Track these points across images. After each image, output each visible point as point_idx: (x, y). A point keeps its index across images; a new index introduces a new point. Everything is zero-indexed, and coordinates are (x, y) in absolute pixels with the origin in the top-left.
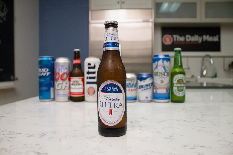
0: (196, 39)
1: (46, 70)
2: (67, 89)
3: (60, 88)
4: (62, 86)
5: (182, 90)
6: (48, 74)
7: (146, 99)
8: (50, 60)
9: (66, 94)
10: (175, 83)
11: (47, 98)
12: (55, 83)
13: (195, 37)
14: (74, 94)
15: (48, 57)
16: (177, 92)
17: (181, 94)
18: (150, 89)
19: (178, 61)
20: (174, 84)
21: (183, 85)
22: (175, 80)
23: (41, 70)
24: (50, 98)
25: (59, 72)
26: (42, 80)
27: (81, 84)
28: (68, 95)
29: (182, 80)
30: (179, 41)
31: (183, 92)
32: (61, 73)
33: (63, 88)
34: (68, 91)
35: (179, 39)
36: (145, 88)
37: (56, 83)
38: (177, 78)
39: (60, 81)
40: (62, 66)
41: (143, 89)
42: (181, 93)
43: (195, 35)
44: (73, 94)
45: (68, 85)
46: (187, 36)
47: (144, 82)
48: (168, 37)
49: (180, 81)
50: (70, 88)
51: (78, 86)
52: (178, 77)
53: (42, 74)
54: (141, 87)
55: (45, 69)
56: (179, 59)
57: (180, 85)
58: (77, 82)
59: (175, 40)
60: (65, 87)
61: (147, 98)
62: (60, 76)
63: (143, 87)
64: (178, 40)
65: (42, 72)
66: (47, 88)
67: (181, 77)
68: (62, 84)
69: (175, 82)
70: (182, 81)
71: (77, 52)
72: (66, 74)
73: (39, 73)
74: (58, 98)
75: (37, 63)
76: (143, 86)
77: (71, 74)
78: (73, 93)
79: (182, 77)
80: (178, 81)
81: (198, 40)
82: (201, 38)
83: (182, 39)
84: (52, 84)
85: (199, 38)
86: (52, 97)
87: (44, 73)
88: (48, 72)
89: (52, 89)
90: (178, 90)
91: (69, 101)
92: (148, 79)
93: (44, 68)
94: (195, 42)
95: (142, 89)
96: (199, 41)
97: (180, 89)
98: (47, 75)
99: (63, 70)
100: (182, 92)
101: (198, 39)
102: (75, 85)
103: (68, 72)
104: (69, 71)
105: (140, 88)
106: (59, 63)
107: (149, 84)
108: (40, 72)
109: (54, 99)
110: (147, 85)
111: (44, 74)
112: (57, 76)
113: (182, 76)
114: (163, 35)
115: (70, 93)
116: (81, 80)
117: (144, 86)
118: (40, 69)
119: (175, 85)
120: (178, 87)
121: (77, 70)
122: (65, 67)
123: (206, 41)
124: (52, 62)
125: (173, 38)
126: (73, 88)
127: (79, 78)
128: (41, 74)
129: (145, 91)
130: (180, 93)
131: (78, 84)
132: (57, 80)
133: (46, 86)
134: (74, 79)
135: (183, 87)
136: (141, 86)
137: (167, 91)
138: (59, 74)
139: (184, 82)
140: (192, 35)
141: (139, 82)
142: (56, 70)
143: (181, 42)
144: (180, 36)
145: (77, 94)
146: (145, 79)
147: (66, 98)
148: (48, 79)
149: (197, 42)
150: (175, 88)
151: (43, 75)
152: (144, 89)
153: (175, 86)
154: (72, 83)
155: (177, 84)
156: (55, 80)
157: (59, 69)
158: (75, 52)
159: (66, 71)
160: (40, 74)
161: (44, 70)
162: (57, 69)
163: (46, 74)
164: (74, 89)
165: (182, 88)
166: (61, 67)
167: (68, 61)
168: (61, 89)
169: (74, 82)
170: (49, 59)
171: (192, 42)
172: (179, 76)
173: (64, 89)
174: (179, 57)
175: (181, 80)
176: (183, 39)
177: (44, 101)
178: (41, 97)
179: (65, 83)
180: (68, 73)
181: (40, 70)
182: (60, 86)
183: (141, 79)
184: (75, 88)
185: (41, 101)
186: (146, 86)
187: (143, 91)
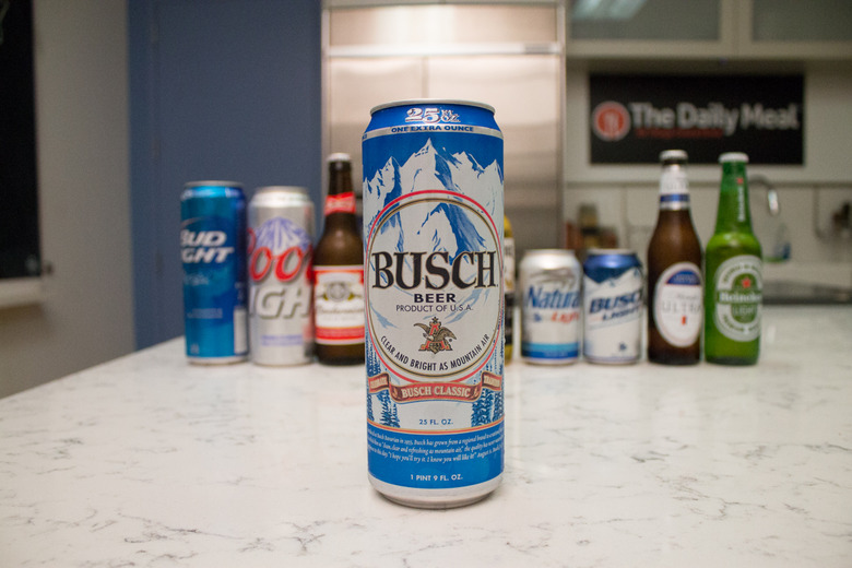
1: (215, 239)
2: (303, 316)
3: (273, 311)
4: (282, 304)
5: (752, 317)
6: (223, 254)
7: (620, 354)
8: (232, 199)
9: (299, 337)
10: (724, 291)
11: (218, 354)
12: (253, 290)
14: (333, 334)
15: (224, 187)
16: (732, 326)
17: (747, 332)
18: (635, 314)
19: (737, 204)
20: (718, 294)
21: (754, 298)
22: (726, 280)
23: (195, 239)
24: (232, 353)
25: (269, 246)
26: (201, 280)
27: (359, 296)
28: (307, 339)
29: (750, 276)
31: (755, 326)
32: (277, 252)
33: (287, 310)
34: (306, 321)
36: (617, 310)
37: (257, 292)
38: (732, 271)
39: (273, 285)
40: (283, 222)
41: (609, 313)
42: (746, 327)
44: (326, 334)
45: (305, 300)
47: (612, 285)
49: (744, 283)
50: (312, 311)
51: (346, 305)
52: (736, 265)
53: (200, 253)
54: (602, 304)
55: (210, 235)
56: (741, 198)
57: (742, 298)
58: (342, 285)
60: (296, 306)
61: (623, 347)
62: (276, 261)
63: (607, 307)
65: (197, 248)
67: (746, 267)
68: (283, 293)
69: (723, 284)
70: (750, 282)
71: (339, 166)
72: (300, 253)
74: (263, 352)
76: (608, 301)
77: (318, 256)
78: (328, 330)
79: (754, 268)
80: (738, 282)
84: (240, 297)
86: (239, 347)
87: (207, 249)
88: (225, 245)
89: (238, 315)
90: (738, 318)
91: (310, 363)
92: (629, 275)
93: (209, 230)
95: (603, 312)
97: (743, 311)
98: (221, 258)
99: (285, 238)
100: (752, 324)
102: (334, 297)
103: (305, 245)
104: (307, 241)
105: (596, 308)
106: (268, 210)
107: (633, 295)
108: (187, 247)
109: (246, 356)
110: (624, 299)
111: (209, 257)
112: (263, 263)
113: (750, 264)
115: (314, 330)
116: (357, 277)
117: (611, 303)
118: (192, 236)
119: (724, 297)
120: (735, 306)
121: (340, 240)
122: (293, 227)
124: (239, 205)
126: (325, 312)
127: (352, 271)
128: (194, 254)
129: (616, 320)
130: (742, 330)
131: (348, 295)
132: (261, 279)
133: (217, 302)
134: (329, 275)
135: (755, 304)
136: (601, 300)
138: (269, 254)
139: (760, 286)
141: (590, 284)
142: (256, 240)
145: (345, 334)
146: (616, 273)
147: (298, 352)
148: (225, 273)
150: (723, 311)
151: (202, 260)
152: (614, 315)
153: (725, 303)
154: (320, 289)
155: (731, 292)
156: (251, 280)
157: (271, 235)
158: (333, 165)
159: (296, 241)
160: (188, 255)
161: (205, 238)
162: (260, 233)
163: (216, 255)
164: (334, 316)
165: (750, 310)
166: (276, 227)
167: (303, 200)
168: (278, 315)
169: (332, 285)
170: (228, 193)
172: (742, 264)
173: (292, 316)
174: (741, 190)
175: (747, 280)
177: (207, 365)
178: (195, 348)
179: (293, 289)
180: (305, 251)
181: (188, 238)
182: (275, 302)
183: (602, 274)
184: (335, 311)
185: (192, 364)
186: (619, 302)
187: (608, 322)
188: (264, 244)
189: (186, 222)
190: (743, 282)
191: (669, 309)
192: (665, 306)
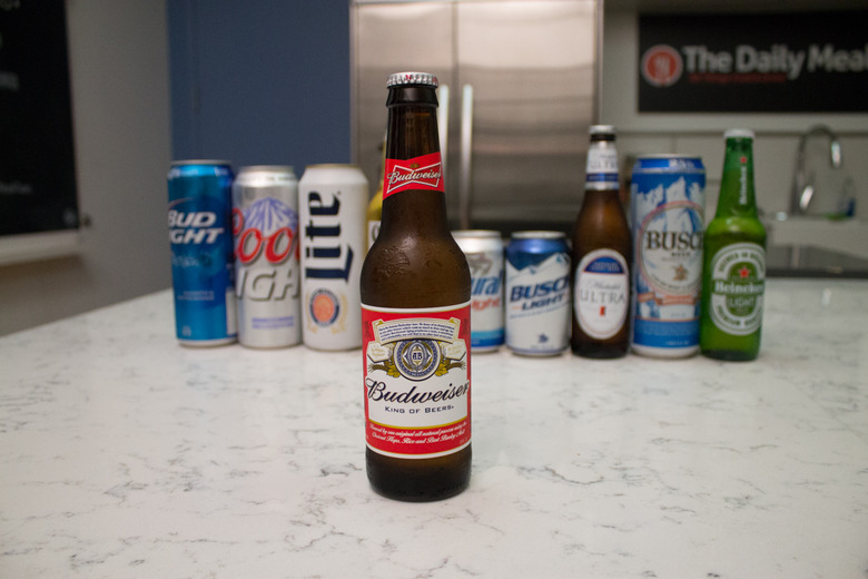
0: (779, 60)
1: (205, 219)
2: (292, 298)
4: (273, 286)
5: (749, 309)
6: (214, 234)
7: (541, 346)
8: (220, 178)
9: (291, 318)
10: (720, 280)
12: (241, 272)
13: (775, 52)
15: (212, 166)
16: (726, 318)
17: (742, 326)
18: (558, 303)
20: (714, 283)
21: (752, 289)
22: (722, 269)
23: (184, 220)
24: (225, 335)
25: (259, 228)
26: (190, 262)
29: (749, 265)
30: (708, 71)
31: (754, 319)
32: (267, 233)
33: (278, 292)
35: (708, 63)
36: (537, 299)
37: (246, 274)
38: (729, 259)
39: (262, 266)
40: (272, 202)
41: (529, 302)
42: (743, 320)
43: (775, 47)
45: (294, 281)
46: (742, 51)
47: (533, 272)
48: (663, 54)
49: (741, 273)
52: (733, 253)
53: (190, 234)
54: (522, 292)
55: (200, 216)
57: (739, 289)
59: (691, 65)
60: (287, 287)
61: (543, 339)
62: (267, 243)
63: (526, 296)
64: (702, 66)
65: (187, 229)
66: (211, 296)
67: (745, 255)
68: (273, 276)
69: (720, 273)
70: (749, 271)
72: (289, 234)
73: (173, 234)
75: (164, 191)
76: (528, 289)
79: (752, 256)
80: (735, 270)
81: (784, 66)
82: (801, 57)
83: (720, 62)
85: (791, 58)
86: (231, 330)
87: (197, 230)
88: (214, 226)
89: (229, 295)
90: (733, 311)
92: (552, 260)
93: (199, 210)
94: (771, 73)
95: (523, 301)
96: (789, 70)
97: (738, 303)
98: (211, 239)
99: (275, 218)
101: (787, 62)
103: (294, 225)
105: (516, 296)
106: (250, 192)
107: (556, 283)
108: (176, 227)
110: (544, 288)
111: (199, 238)
112: (252, 245)
113: (749, 252)
114: (643, 48)
117: (531, 292)
118: (181, 216)
119: (720, 287)
122: (283, 208)
123: (821, 70)
124: (225, 183)
125: (684, 58)
128: (184, 235)
129: (536, 310)
130: (738, 323)
132: (250, 261)
133: (208, 283)
135: (754, 296)
136: (521, 288)
137: (696, 313)
138: (259, 235)
139: (760, 275)
140: (763, 46)
141: (511, 270)
142: (244, 221)
143: (717, 73)
144: (715, 49)
146: (537, 259)
148: (215, 255)
149: (782, 74)
150: (718, 302)
152: (535, 305)
153: (721, 294)
155: (727, 283)
156: (239, 262)
157: (261, 216)
159: (286, 222)
160: (177, 236)
161: (195, 219)
162: (249, 215)
163: (207, 236)
165: (747, 303)
166: (266, 208)
170: (217, 172)
171: (762, 74)
172: (740, 252)
173: (283, 297)
175: (745, 268)
176: (724, 62)
178: (186, 331)
179: (283, 271)
180: (294, 232)
181: (176, 218)
182: (265, 284)
183: (522, 259)
186: (540, 292)
187: (526, 312)
188: (253, 226)
189: (173, 203)
190: (740, 271)
191: (586, 299)
192: (584, 296)
